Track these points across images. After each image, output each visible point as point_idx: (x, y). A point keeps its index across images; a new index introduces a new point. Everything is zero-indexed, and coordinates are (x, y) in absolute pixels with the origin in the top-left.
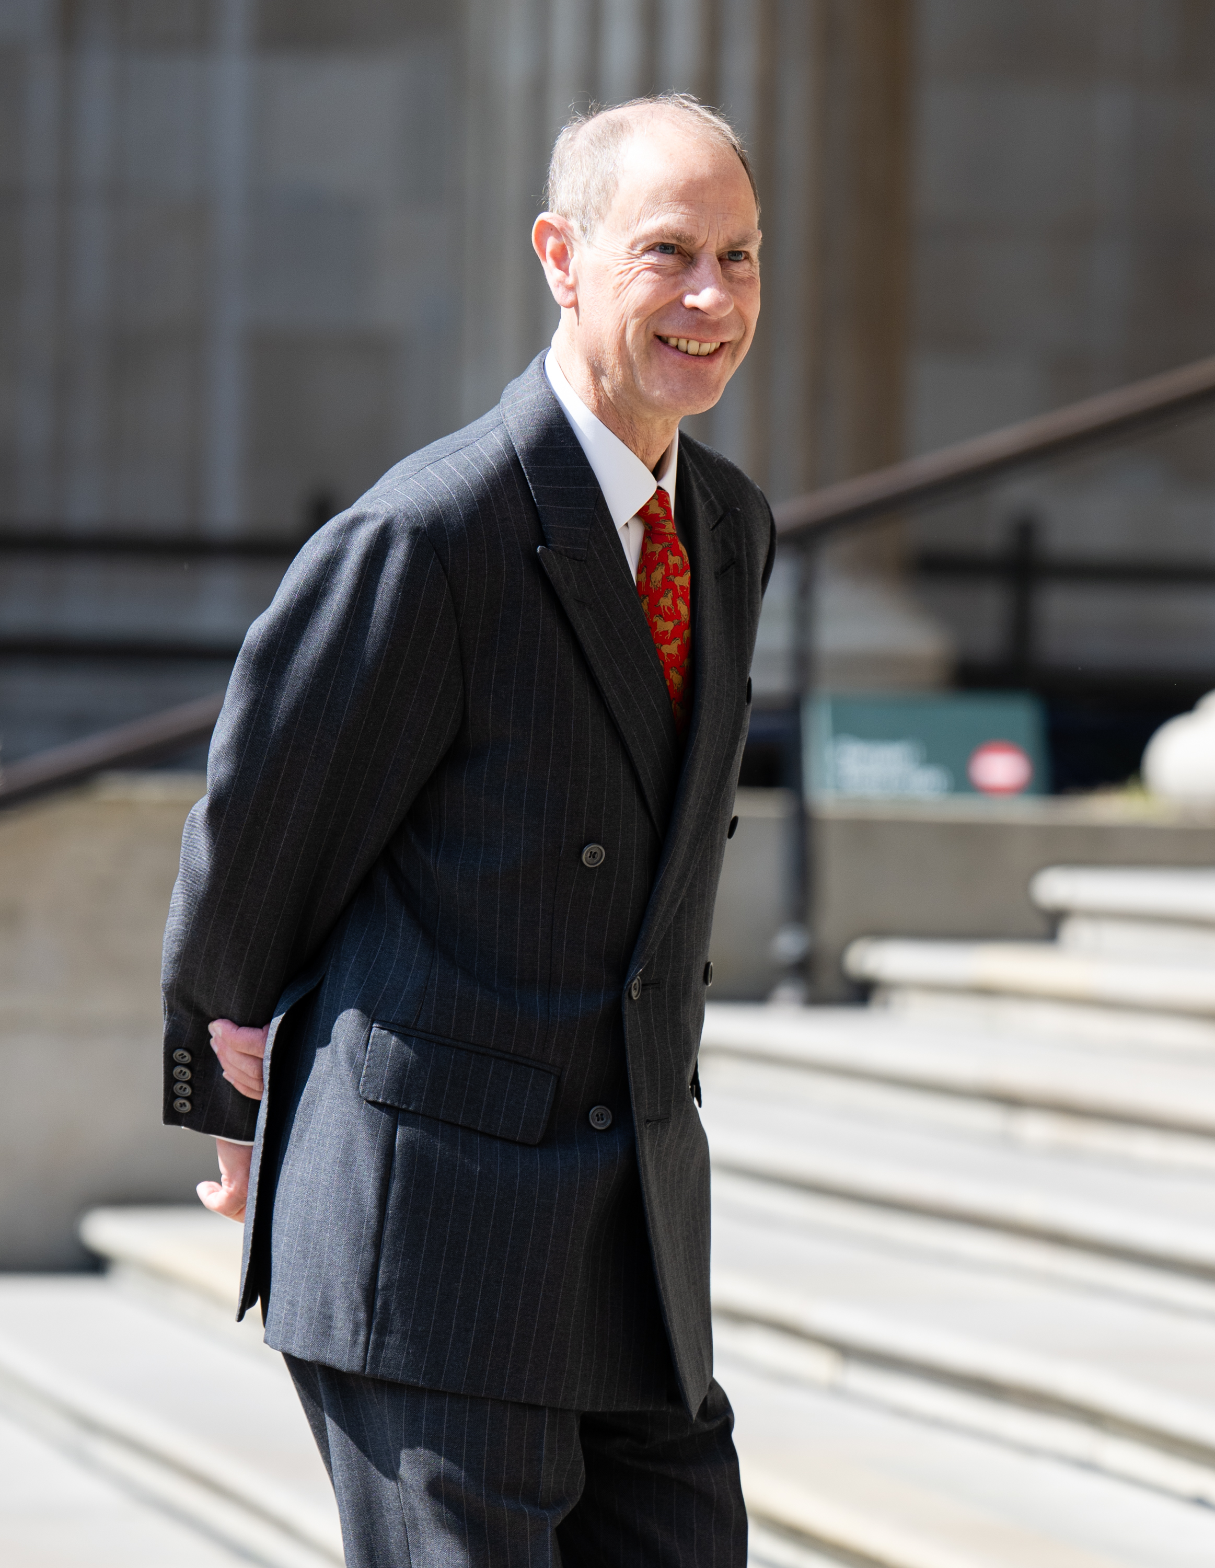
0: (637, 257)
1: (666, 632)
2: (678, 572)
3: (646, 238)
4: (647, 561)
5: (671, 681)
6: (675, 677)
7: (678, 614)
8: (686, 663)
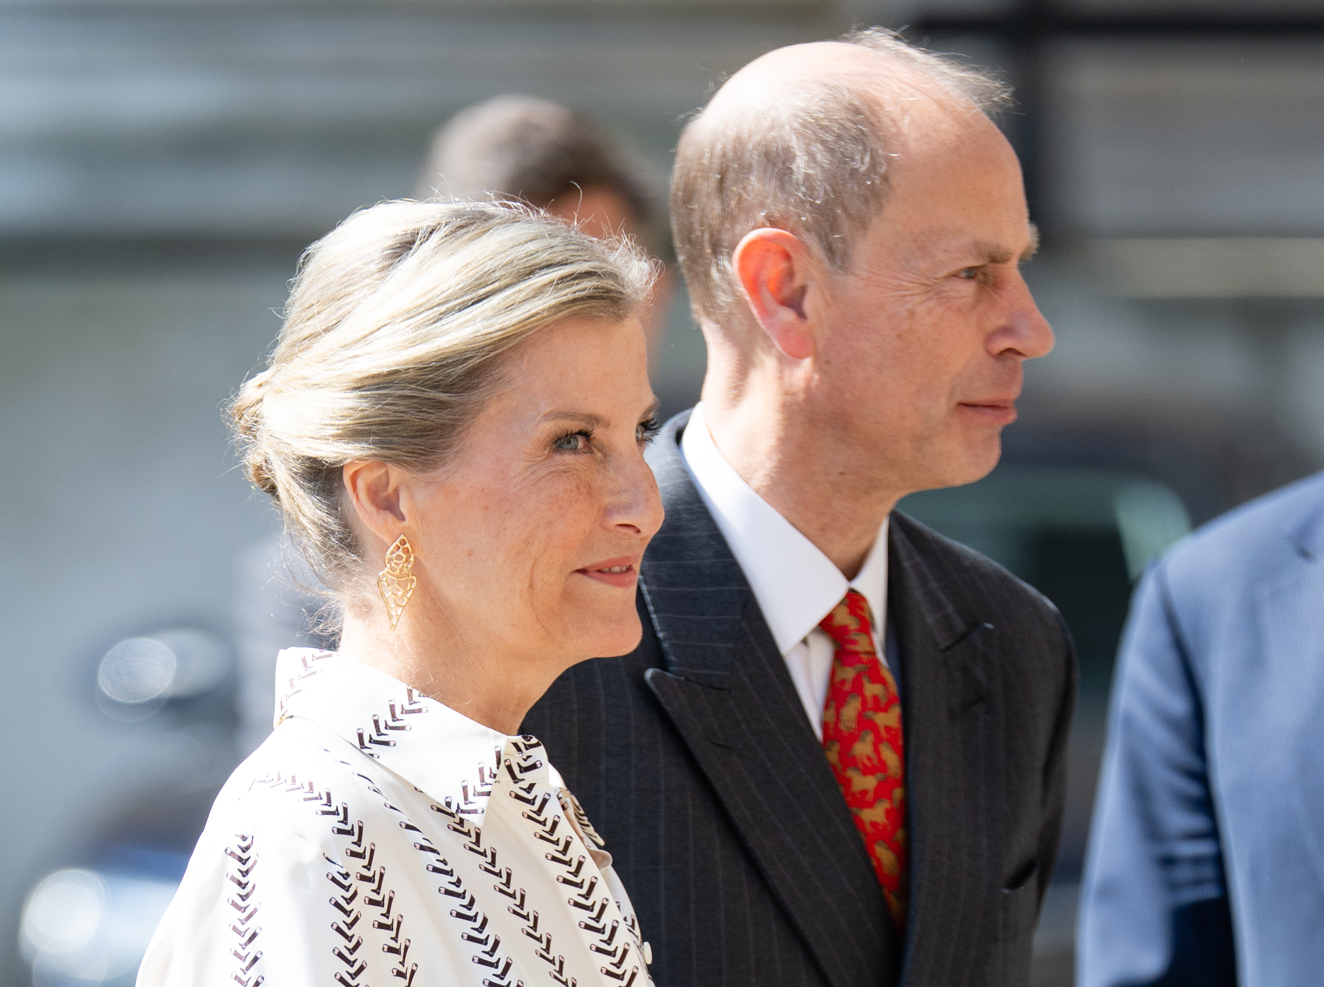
1: (864, 792)
2: (879, 706)
5: (878, 860)
6: (885, 855)
7: (882, 766)
8: (900, 835)
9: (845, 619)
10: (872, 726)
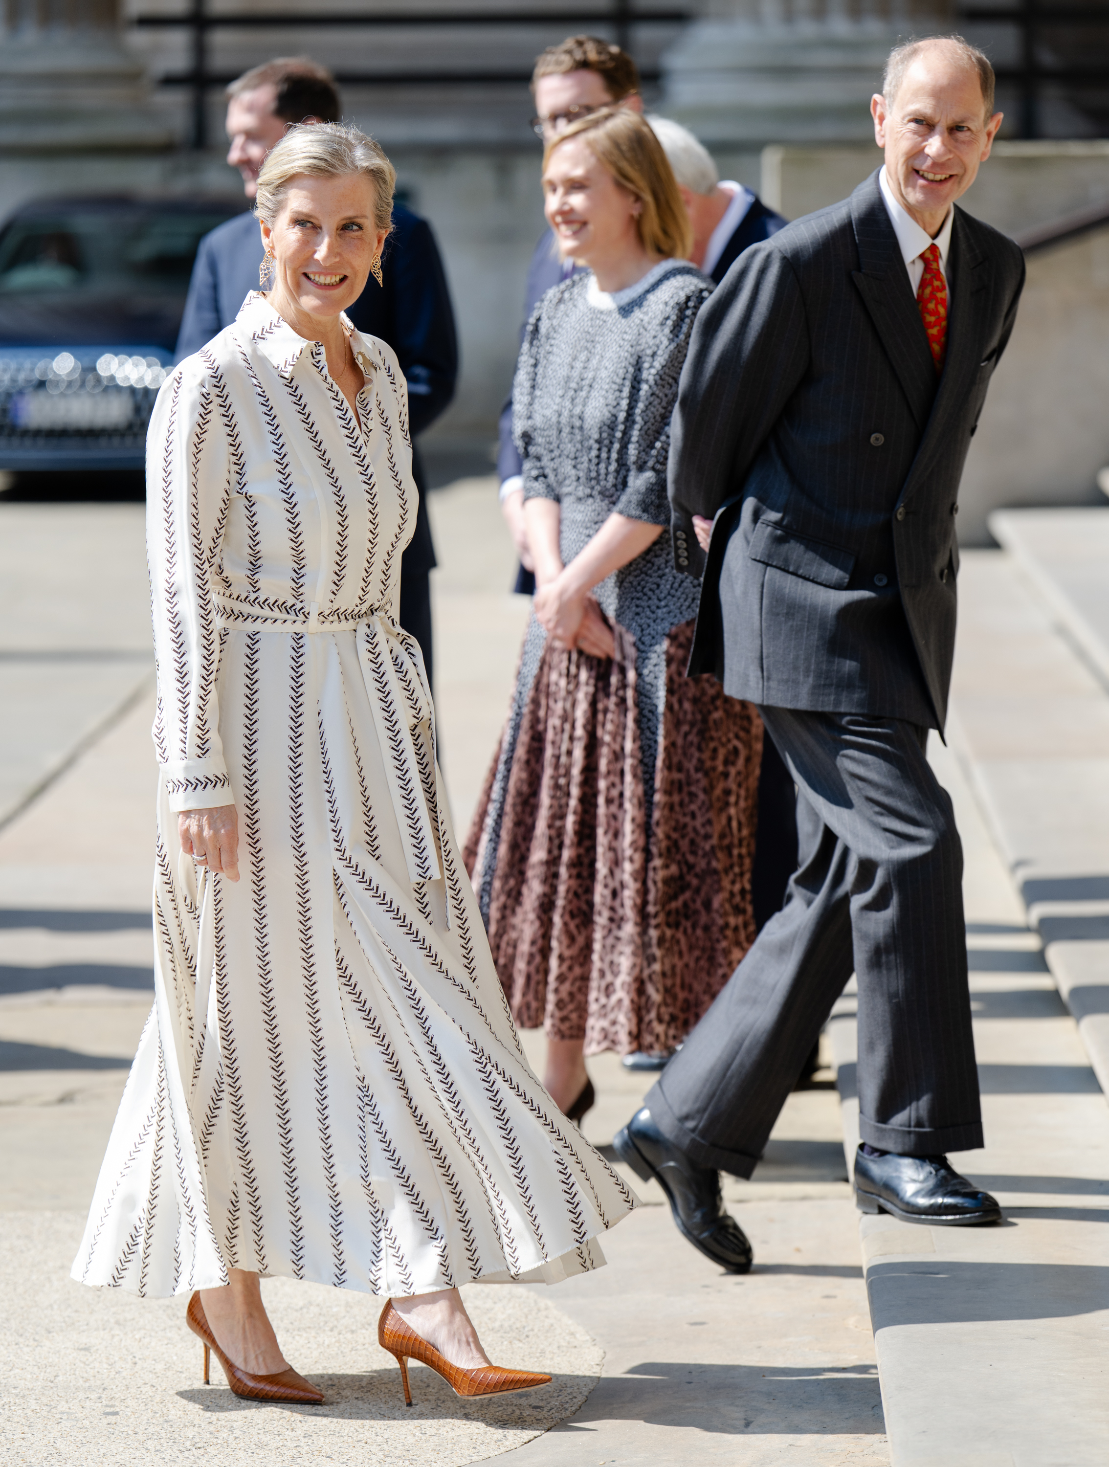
0: (906, 124)
1: (930, 322)
2: (939, 290)
3: (909, 115)
4: (923, 284)
5: (934, 349)
6: (936, 347)
7: (937, 313)
8: (943, 339)
9: (928, 255)
10: (936, 298)
